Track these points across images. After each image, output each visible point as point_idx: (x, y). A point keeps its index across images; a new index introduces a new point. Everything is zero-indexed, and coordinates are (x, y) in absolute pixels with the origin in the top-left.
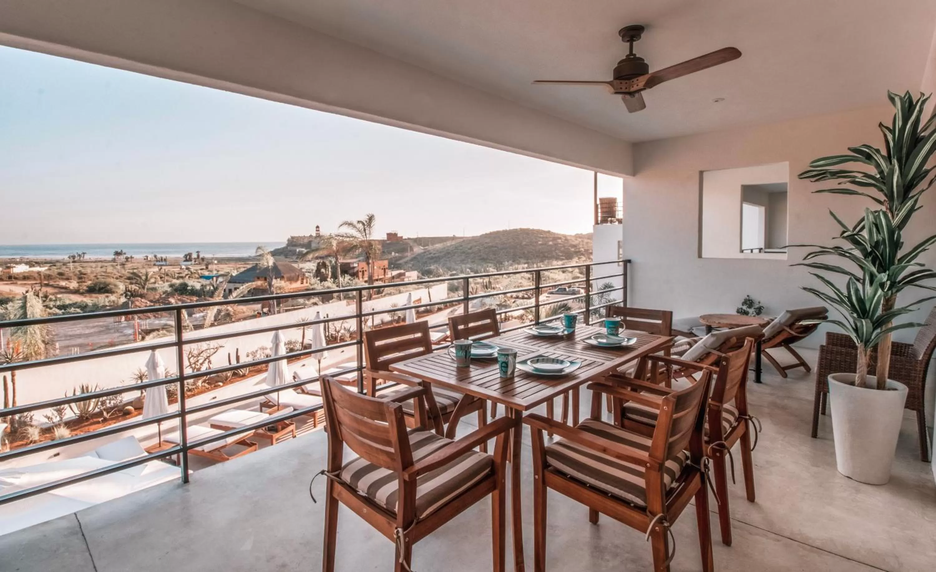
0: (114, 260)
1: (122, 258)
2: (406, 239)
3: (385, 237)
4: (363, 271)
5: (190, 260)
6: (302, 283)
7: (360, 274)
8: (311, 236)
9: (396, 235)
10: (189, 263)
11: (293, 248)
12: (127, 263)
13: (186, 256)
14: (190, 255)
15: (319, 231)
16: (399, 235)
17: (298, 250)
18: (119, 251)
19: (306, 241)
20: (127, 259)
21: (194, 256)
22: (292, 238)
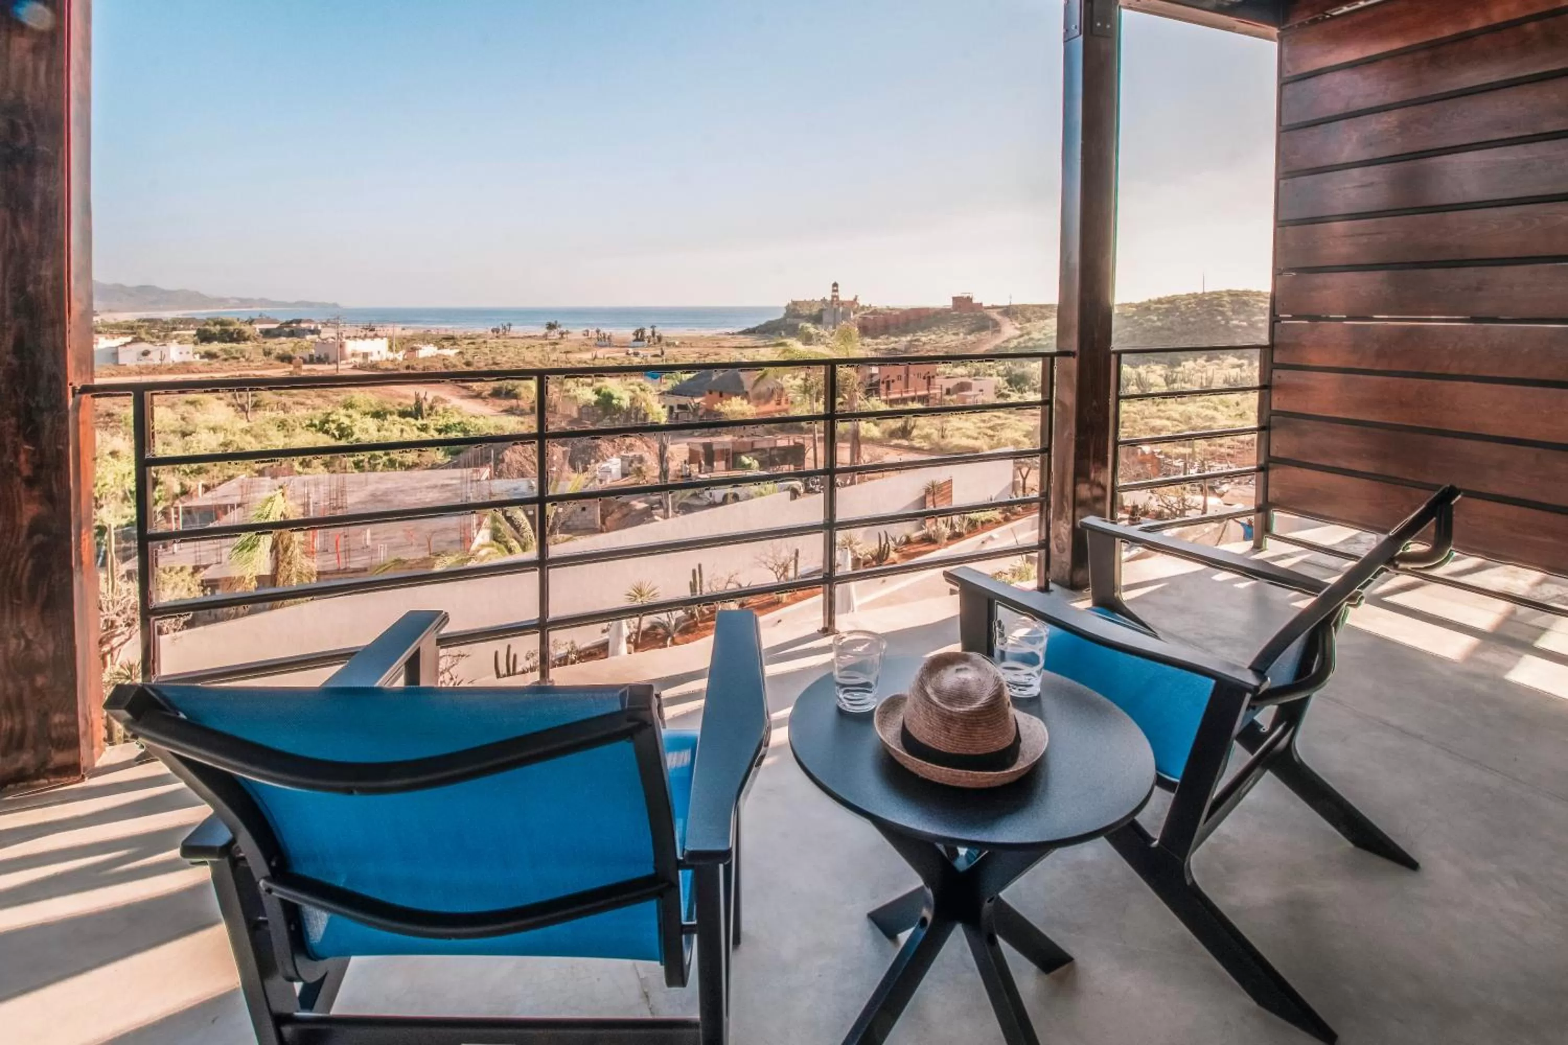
0: (545, 337)
1: (554, 335)
2: (988, 308)
3: (949, 303)
4: (888, 382)
5: (642, 340)
6: (779, 403)
7: (883, 387)
8: (824, 300)
9: (969, 299)
10: (640, 343)
11: (795, 321)
12: (562, 341)
13: (636, 334)
14: (642, 331)
15: (837, 291)
16: (975, 301)
17: (800, 325)
18: (553, 322)
19: (815, 310)
20: (562, 334)
21: (648, 332)
22: (795, 303)
